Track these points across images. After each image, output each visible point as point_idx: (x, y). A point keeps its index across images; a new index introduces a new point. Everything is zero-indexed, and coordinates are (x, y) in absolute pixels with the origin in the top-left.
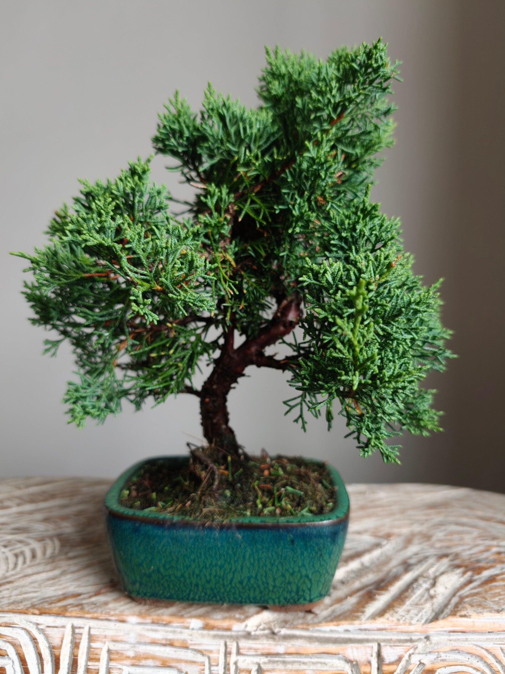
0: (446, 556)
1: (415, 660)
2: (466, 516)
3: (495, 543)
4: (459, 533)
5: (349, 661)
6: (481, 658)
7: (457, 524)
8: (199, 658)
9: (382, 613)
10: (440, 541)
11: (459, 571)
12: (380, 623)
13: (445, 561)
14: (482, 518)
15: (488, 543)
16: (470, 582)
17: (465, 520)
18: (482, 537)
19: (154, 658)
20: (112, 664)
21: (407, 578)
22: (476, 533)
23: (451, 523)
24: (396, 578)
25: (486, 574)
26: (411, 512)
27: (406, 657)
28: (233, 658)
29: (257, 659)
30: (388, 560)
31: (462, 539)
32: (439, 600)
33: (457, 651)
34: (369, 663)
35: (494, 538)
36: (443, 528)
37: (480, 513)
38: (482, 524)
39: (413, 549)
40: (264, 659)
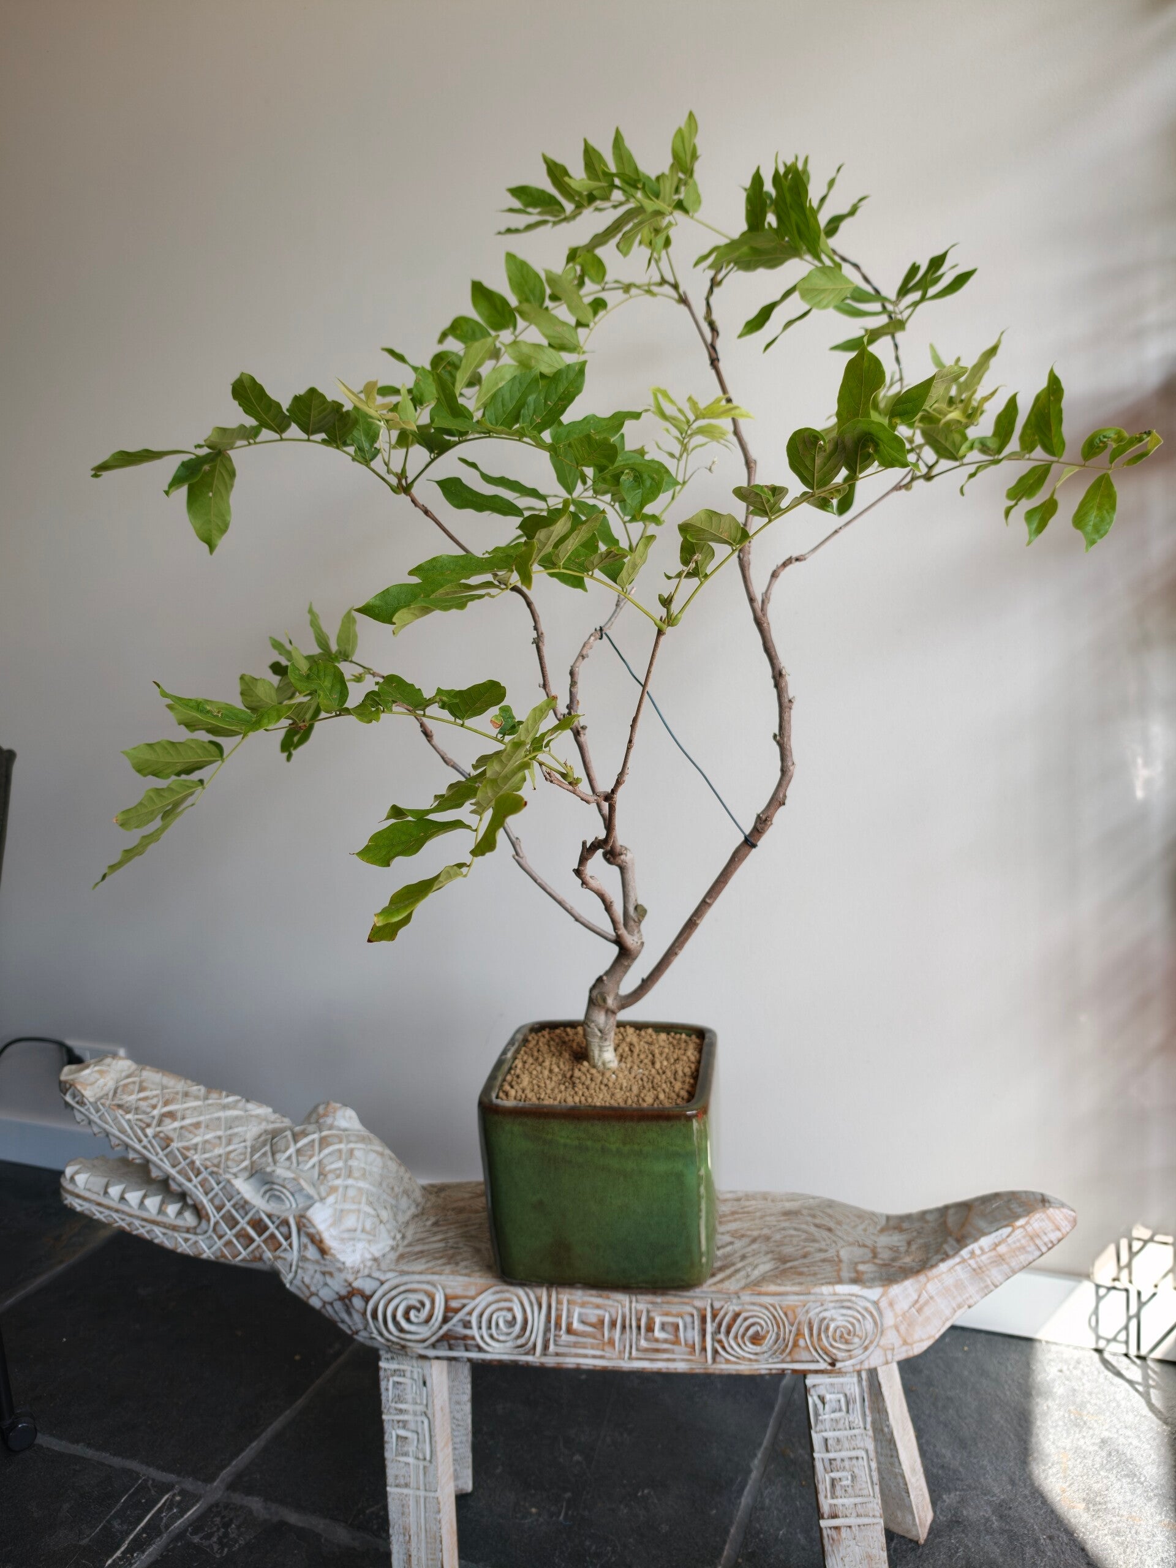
0: (772, 1252)
1: (731, 1308)
2: (807, 1223)
3: (811, 1244)
4: (792, 1236)
5: (695, 1308)
6: (767, 1308)
7: (795, 1229)
8: (616, 1304)
9: (715, 1284)
10: (775, 1241)
11: (773, 1262)
12: (714, 1288)
13: (770, 1256)
14: (817, 1226)
15: (806, 1244)
16: (776, 1268)
17: (804, 1226)
18: (806, 1240)
19: (591, 1303)
20: (570, 1306)
21: (739, 1265)
22: (804, 1236)
23: (790, 1228)
24: (733, 1264)
25: (789, 1265)
26: (768, 1218)
27: (726, 1306)
28: (634, 1305)
29: (646, 1305)
30: (735, 1252)
31: (791, 1241)
32: (753, 1277)
33: (753, 1304)
34: (705, 1309)
35: (814, 1241)
36: (783, 1232)
37: (817, 1221)
38: (813, 1229)
39: (755, 1246)
40: (650, 1306)
